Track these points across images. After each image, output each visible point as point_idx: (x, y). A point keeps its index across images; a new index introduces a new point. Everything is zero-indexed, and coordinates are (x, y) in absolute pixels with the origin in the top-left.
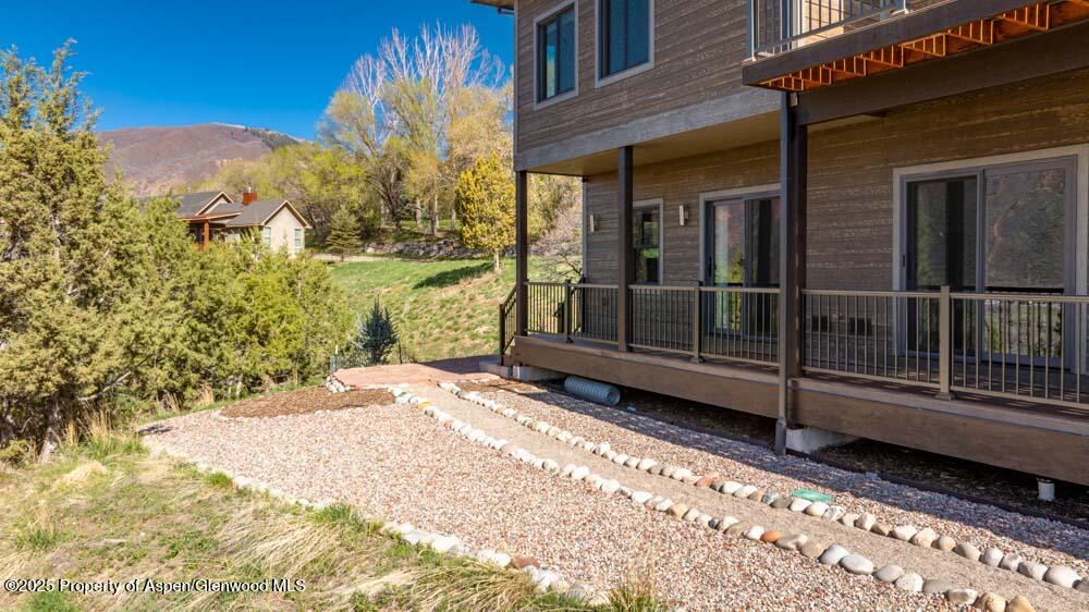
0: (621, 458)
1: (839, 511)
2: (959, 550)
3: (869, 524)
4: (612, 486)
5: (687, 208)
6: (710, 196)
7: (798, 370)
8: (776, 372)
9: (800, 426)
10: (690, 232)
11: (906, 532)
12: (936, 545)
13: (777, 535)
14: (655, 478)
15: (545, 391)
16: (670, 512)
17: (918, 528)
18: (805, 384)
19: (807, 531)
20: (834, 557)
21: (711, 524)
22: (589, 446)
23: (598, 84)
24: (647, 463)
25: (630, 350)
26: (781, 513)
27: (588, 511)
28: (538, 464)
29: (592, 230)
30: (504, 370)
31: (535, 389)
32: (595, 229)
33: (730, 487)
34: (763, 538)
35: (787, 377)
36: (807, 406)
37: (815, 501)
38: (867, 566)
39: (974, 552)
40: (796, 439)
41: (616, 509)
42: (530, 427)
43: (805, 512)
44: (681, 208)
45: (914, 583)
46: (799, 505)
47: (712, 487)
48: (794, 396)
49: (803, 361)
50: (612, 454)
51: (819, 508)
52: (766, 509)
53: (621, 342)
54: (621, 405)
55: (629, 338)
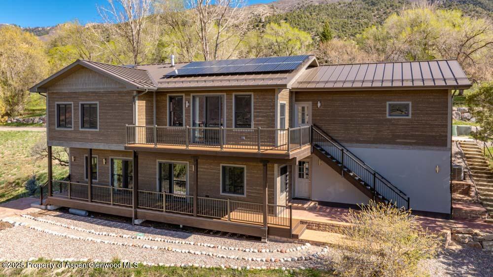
0: (97, 233)
1: (145, 237)
2: (164, 241)
3: (150, 239)
4: (99, 241)
5: (105, 160)
6: (112, 157)
7: (137, 207)
8: (132, 207)
9: (137, 219)
10: (106, 166)
11: (156, 240)
12: (161, 241)
13: (135, 244)
14: (107, 237)
15: (62, 214)
16: (114, 244)
17: (158, 238)
18: (138, 210)
19: (140, 242)
20: (144, 247)
21: (122, 245)
22: (88, 231)
23: (80, 129)
24: (104, 233)
25: (92, 202)
26: (135, 240)
27: (97, 247)
28: (78, 239)
29: (73, 160)
30: (43, 207)
31: (58, 213)
32: (74, 160)
33: (124, 236)
34: (132, 246)
35: (135, 208)
36: (139, 215)
37: (141, 236)
38: (149, 247)
39: (166, 241)
40: (136, 222)
41: (102, 245)
42: (68, 228)
43: (139, 239)
44: (104, 160)
45: (156, 248)
46: (138, 237)
47: (120, 236)
48: (136, 213)
49: (138, 204)
50: (94, 232)
51: (141, 238)
52: (132, 239)
53: (89, 200)
54: (89, 216)
55: (92, 199)
